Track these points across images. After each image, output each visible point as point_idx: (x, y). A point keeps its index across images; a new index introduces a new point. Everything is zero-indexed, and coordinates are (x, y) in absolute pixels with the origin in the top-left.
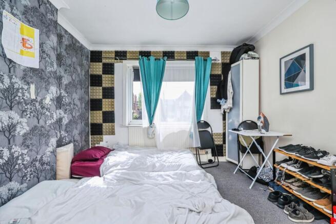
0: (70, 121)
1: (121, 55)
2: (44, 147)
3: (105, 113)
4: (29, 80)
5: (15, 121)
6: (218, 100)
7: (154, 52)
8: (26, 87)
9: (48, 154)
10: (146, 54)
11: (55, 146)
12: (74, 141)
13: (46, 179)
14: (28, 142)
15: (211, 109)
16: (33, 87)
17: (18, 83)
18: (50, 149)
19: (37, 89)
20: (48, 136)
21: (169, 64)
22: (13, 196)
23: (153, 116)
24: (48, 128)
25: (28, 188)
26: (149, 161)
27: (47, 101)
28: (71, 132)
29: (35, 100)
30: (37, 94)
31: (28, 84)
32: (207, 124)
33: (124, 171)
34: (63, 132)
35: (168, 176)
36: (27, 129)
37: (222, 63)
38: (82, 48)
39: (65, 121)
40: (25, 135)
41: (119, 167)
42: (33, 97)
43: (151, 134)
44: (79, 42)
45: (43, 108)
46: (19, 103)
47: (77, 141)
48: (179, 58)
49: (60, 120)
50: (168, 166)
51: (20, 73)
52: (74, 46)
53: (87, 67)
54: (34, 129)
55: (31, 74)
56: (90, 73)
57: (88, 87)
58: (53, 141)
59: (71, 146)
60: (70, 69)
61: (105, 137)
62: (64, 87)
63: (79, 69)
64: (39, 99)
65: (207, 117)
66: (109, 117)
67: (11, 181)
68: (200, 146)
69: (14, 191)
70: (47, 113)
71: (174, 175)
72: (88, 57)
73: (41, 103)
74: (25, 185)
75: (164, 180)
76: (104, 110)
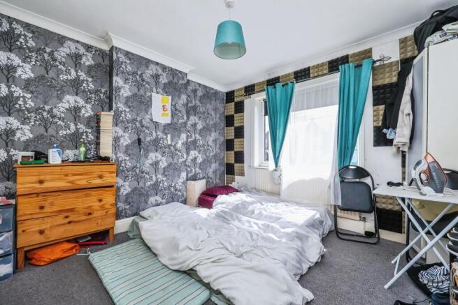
0: (204, 160)
1: (250, 90)
2: (176, 178)
3: (236, 153)
4: (167, 132)
5: (159, 159)
6: (385, 131)
7: (282, 76)
8: (165, 137)
9: (180, 184)
10: (272, 82)
11: (185, 179)
12: (208, 177)
13: (178, 201)
14: (166, 173)
15: (374, 146)
16: (169, 136)
17: (160, 134)
18: (182, 180)
19: (172, 137)
20: (180, 171)
21: (299, 87)
22: (158, 205)
23: (278, 157)
24: (180, 165)
25: (166, 203)
26: (257, 207)
27: (179, 145)
28: (206, 169)
29: (171, 145)
30: (172, 140)
31: (166, 134)
32: (361, 172)
33: (226, 210)
34: (197, 169)
35: (257, 224)
36: (166, 164)
37: (401, 60)
38: (216, 93)
39: (199, 160)
40: (164, 168)
41: (224, 205)
42: (169, 143)
43: (277, 179)
44: (213, 89)
45: (176, 150)
46: (161, 147)
47: (211, 179)
48: (316, 74)
49: (195, 159)
50: (266, 216)
51: (161, 128)
52: (209, 94)
53: (222, 110)
54: (170, 165)
55: (167, 128)
56: (226, 114)
57: (224, 128)
58: (184, 175)
59: (204, 181)
60: (204, 116)
61: (237, 178)
62: (198, 132)
63: (213, 113)
64: (173, 144)
65: (365, 160)
66: (239, 157)
67: (156, 195)
68: (340, 203)
69: (159, 202)
70: (179, 154)
71: (263, 225)
72: (223, 99)
73: (175, 146)
74: (164, 201)
75: (249, 227)
76: (236, 150)
